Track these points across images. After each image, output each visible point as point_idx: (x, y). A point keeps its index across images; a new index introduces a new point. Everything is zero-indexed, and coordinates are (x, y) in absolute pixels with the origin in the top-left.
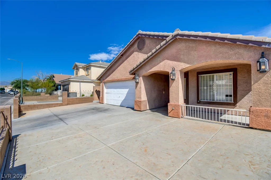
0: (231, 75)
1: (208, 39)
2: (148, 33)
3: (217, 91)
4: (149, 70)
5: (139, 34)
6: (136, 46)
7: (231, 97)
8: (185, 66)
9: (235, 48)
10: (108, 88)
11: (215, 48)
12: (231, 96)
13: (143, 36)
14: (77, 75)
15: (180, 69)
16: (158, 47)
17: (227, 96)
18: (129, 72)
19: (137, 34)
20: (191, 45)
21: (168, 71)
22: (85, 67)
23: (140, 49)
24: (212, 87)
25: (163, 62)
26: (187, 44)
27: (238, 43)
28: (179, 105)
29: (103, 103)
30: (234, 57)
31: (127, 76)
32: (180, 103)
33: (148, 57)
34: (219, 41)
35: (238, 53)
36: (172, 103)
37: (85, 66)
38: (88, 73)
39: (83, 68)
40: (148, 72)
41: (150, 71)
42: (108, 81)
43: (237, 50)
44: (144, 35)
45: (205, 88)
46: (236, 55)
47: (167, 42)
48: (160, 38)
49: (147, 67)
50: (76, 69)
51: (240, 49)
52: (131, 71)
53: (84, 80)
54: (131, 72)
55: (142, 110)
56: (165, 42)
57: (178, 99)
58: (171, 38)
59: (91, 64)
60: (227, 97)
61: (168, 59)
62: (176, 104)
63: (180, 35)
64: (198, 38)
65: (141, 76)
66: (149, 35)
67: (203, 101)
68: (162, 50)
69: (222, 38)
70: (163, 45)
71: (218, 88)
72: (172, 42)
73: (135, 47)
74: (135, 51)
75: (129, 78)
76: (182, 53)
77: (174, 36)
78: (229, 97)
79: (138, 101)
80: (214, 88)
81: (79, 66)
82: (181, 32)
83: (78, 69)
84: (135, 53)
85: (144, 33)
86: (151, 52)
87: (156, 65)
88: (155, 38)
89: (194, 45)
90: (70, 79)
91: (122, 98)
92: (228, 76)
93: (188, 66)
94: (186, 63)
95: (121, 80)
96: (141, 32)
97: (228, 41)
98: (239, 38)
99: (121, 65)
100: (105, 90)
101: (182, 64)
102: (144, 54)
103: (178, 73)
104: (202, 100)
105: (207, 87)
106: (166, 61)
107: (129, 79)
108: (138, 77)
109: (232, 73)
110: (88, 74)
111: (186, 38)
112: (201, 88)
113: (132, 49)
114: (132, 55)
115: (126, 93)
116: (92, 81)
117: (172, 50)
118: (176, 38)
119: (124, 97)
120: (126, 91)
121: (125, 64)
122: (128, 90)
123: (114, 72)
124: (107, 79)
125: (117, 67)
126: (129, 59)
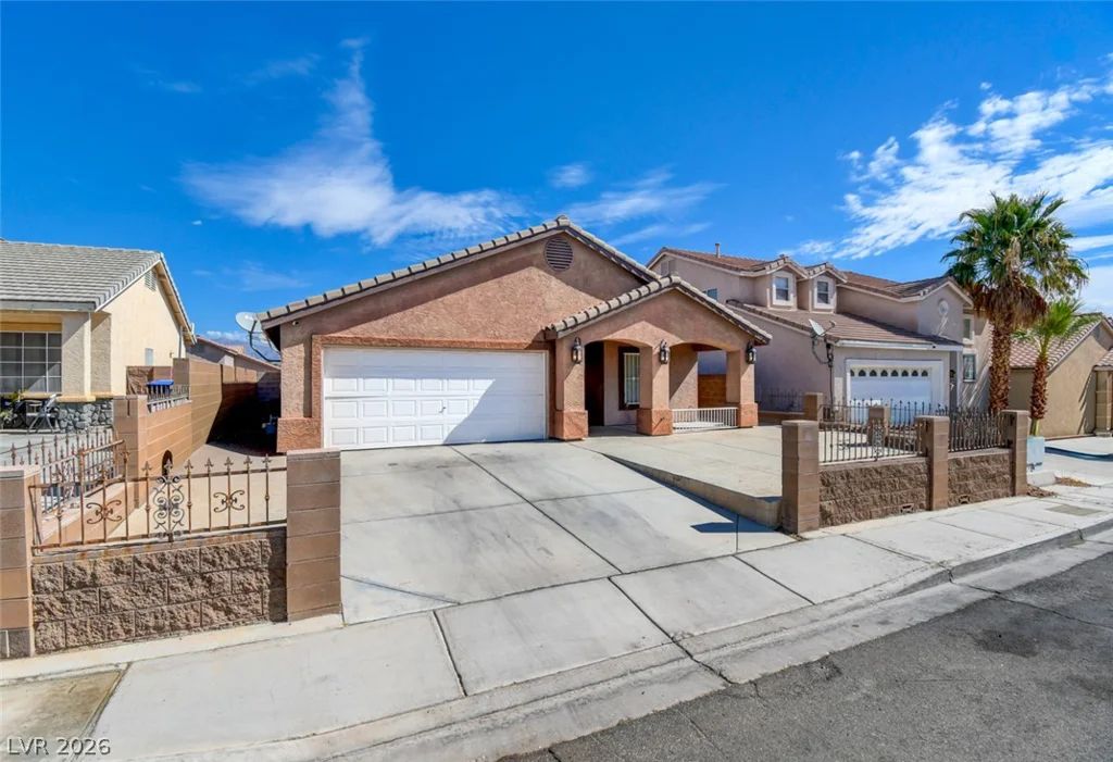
5: (568, 227)
6: (539, 250)
8: (677, 340)
21: (649, 343)
23: (557, 266)
25: (639, 325)
31: (497, 333)
42: (363, 340)
47: (660, 289)
49: (603, 327)
61: (649, 321)
72: (667, 292)
73: (534, 254)
74: (535, 262)
75: (510, 344)
84: (534, 273)
89: (689, 309)
91: (461, 413)
93: (681, 340)
94: (678, 336)
95: (465, 346)
96: (574, 223)
100: (330, 385)
101: (674, 336)
102: (567, 284)
106: (643, 324)
108: (579, 348)
111: (689, 295)
113: (526, 256)
114: (524, 273)
118: (675, 289)
119: (471, 410)
120: (482, 386)
121: (489, 294)
122: (489, 383)
123: (418, 310)
124: (359, 331)
125: (443, 293)
126: (506, 279)
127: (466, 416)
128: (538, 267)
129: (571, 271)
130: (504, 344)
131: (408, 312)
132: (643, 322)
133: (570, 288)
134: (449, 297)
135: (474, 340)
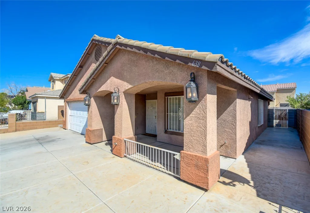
4: (98, 89)
8: (128, 87)
9: (170, 65)
10: (72, 109)
11: (153, 64)
14: (53, 89)
15: (123, 90)
18: (79, 91)
19: (92, 39)
22: (62, 79)
24: (178, 113)
25: (110, 79)
26: (130, 57)
28: (121, 140)
29: (66, 129)
30: (169, 78)
32: (123, 137)
35: (173, 73)
36: (116, 136)
40: (98, 91)
44: (97, 42)
45: (172, 114)
46: (170, 75)
49: (97, 85)
50: (52, 82)
51: (174, 67)
52: (81, 89)
55: (92, 143)
56: (107, 52)
58: (112, 47)
59: (68, 76)
62: (119, 137)
63: (119, 43)
64: (134, 49)
65: (92, 96)
68: (107, 63)
70: (106, 57)
72: (113, 52)
74: (93, 61)
76: (126, 69)
77: (114, 44)
79: (88, 130)
80: (179, 114)
81: (54, 78)
83: (54, 82)
87: (104, 83)
88: (103, 45)
90: (37, 94)
94: (128, 82)
97: (158, 56)
98: (167, 51)
103: (122, 95)
104: (170, 129)
105: (173, 112)
112: (169, 114)
113: (90, 59)
114: (91, 67)
118: (117, 48)
119: (85, 123)
132: (112, 77)
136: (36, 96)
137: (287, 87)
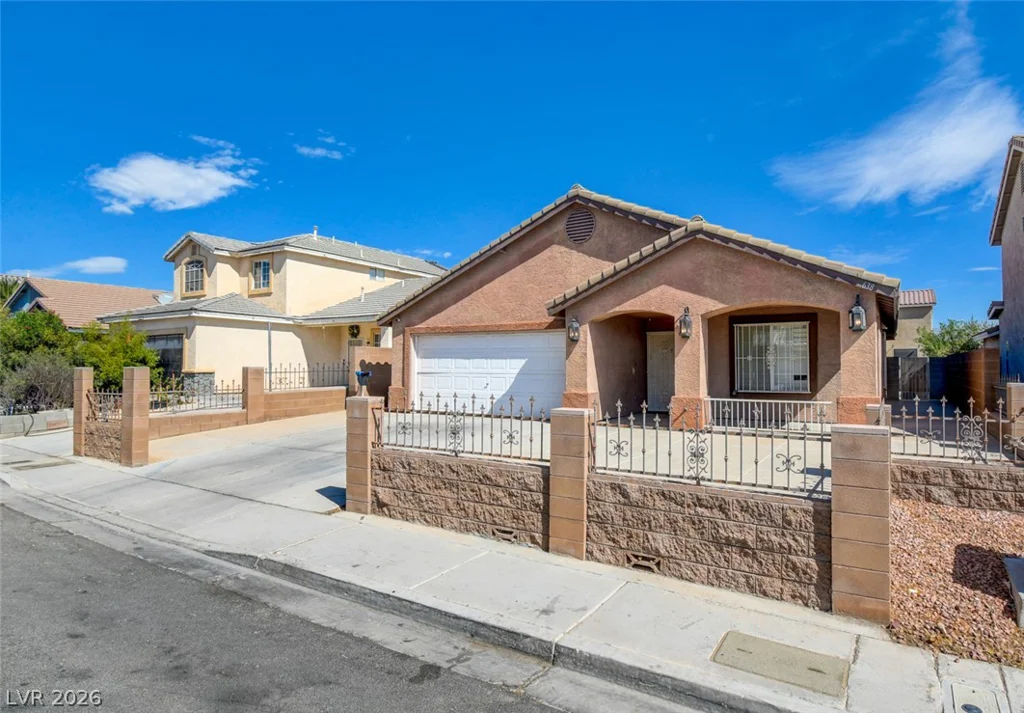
0: (804, 327)
1: (765, 256)
2: (609, 200)
3: (775, 366)
5: (577, 196)
6: (560, 227)
7: (804, 381)
8: (715, 306)
10: (427, 355)
12: (804, 377)
13: (590, 205)
15: (703, 312)
16: (647, 249)
17: (797, 378)
18: (548, 309)
20: (729, 258)
21: (669, 312)
22: (241, 258)
23: (577, 239)
24: (765, 356)
25: (659, 290)
27: (819, 273)
28: (699, 399)
30: (813, 297)
31: (523, 316)
32: (701, 396)
33: (616, 273)
34: (787, 263)
35: (820, 291)
36: (682, 396)
37: (249, 254)
38: (267, 284)
39: (236, 261)
40: (612, 311)
41: (617, 309)
42: (434, 329)
43: (818, 285)
44: (594, 202)
45: (750, 358)
46: (815, 293)
47: (671, 243)
48: (644, 221)
49: (609, 299)
50: (189, 264)
52: (555, 306)
53: (257, 319)
54: (553, 307)
56: (667, 241)
57: (699, 384)
58: (683, 234)
59: (287, 248)
60: (797, 381)
61: (670, 284)
62: (691, 397)
64: (746, 249)
65: (587, 320)
66: (613, 209)
67: (743, 391)
68: (658, 258)
69: (793, 259)
70: (662, 249)
71: (779, 358)
72: (684, 244)
73: (555, 230)
74: (556, 240)
75: (532, 325)
76: (708, 274)
77: (692, 232)
78: (801, 381)
79: (575, 394)
80: (769, 357)
81: (216, 252)
82: (707, 226)
83: (205, 264)
84: (557, 251)
85: (595, 196)
86: (626, 260)
88: (632, 220)
89: (734, 260)
90: (196, 309)
91: (500, 389)
92: (800, 330)
93: (721, 306)
94: (716, 299)
95: (496, 329)
96: (584, 191)
99: (497, 280)
100: (417, 363)
101: (708, 300)
102: (590, 256)
103: (697, 320)
104: (741, 388)
105: (753, 355)
106: (664, 287)
107: (534, 328)
108: (576, 325)
109: (807, 323)
110: (263, 290)
111: (719, 242)
112: (738, 358)
113: (546, 234)
114: (547, 253)
115: (517, 371)
116: (291, 322)
117: (684, 264)
118: (696, 238)
119: (508, 387)
120: (516, 365)
121: (516, 279)
122: (523, 361)
123: (465, 301)
124: (431, 322)
125: (481, 284)
126: (531, 262)
127: (504, 392)
128: (559, 244)
129: (593, 241)
130: (527, 325)
131: (459, 303)
132: (663, 286)
133: (592, 259)
134: (485, 287)
135: (504, 323)
136: (194, 314)
137: (917, 302)
